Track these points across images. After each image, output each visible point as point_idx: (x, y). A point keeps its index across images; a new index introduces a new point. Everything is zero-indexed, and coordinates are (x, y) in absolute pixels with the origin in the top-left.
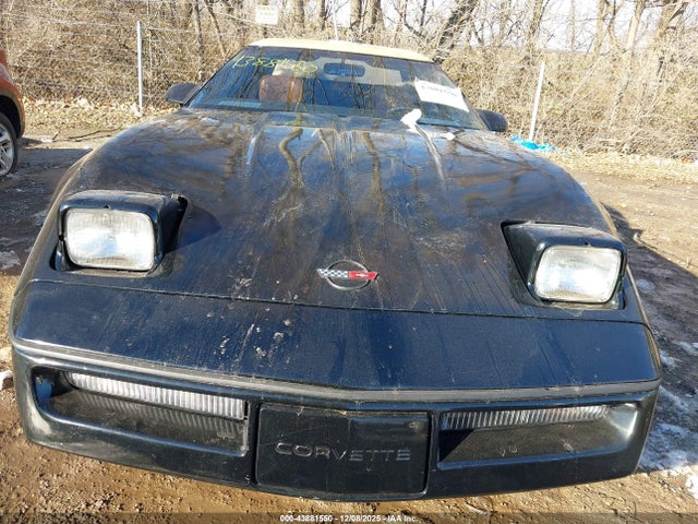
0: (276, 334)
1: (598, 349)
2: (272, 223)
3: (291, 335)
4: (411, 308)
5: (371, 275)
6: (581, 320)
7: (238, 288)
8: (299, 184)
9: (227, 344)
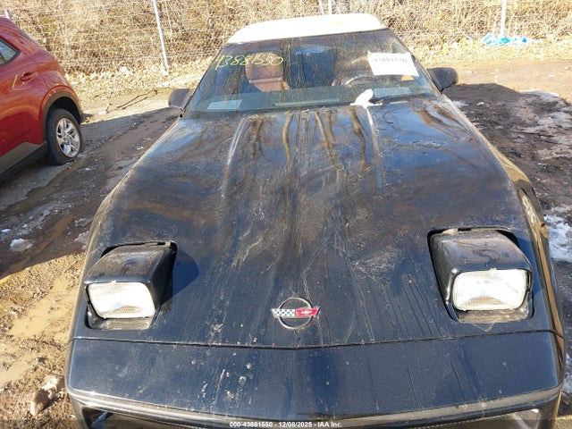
0: (241, 378)
1: (505, 364)
2: (238, 262)
3: (251, 378)
4: (346, 341)
5: (314, 311)
6: (491, 335)
7: (213, 334)
8: (260, 216)
9: (206, 389)
